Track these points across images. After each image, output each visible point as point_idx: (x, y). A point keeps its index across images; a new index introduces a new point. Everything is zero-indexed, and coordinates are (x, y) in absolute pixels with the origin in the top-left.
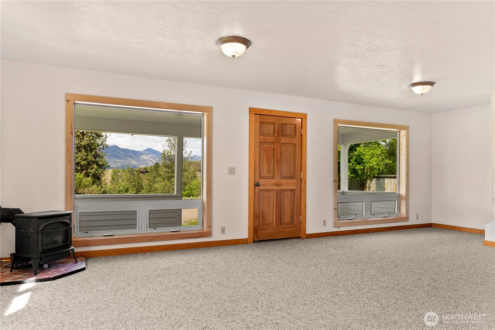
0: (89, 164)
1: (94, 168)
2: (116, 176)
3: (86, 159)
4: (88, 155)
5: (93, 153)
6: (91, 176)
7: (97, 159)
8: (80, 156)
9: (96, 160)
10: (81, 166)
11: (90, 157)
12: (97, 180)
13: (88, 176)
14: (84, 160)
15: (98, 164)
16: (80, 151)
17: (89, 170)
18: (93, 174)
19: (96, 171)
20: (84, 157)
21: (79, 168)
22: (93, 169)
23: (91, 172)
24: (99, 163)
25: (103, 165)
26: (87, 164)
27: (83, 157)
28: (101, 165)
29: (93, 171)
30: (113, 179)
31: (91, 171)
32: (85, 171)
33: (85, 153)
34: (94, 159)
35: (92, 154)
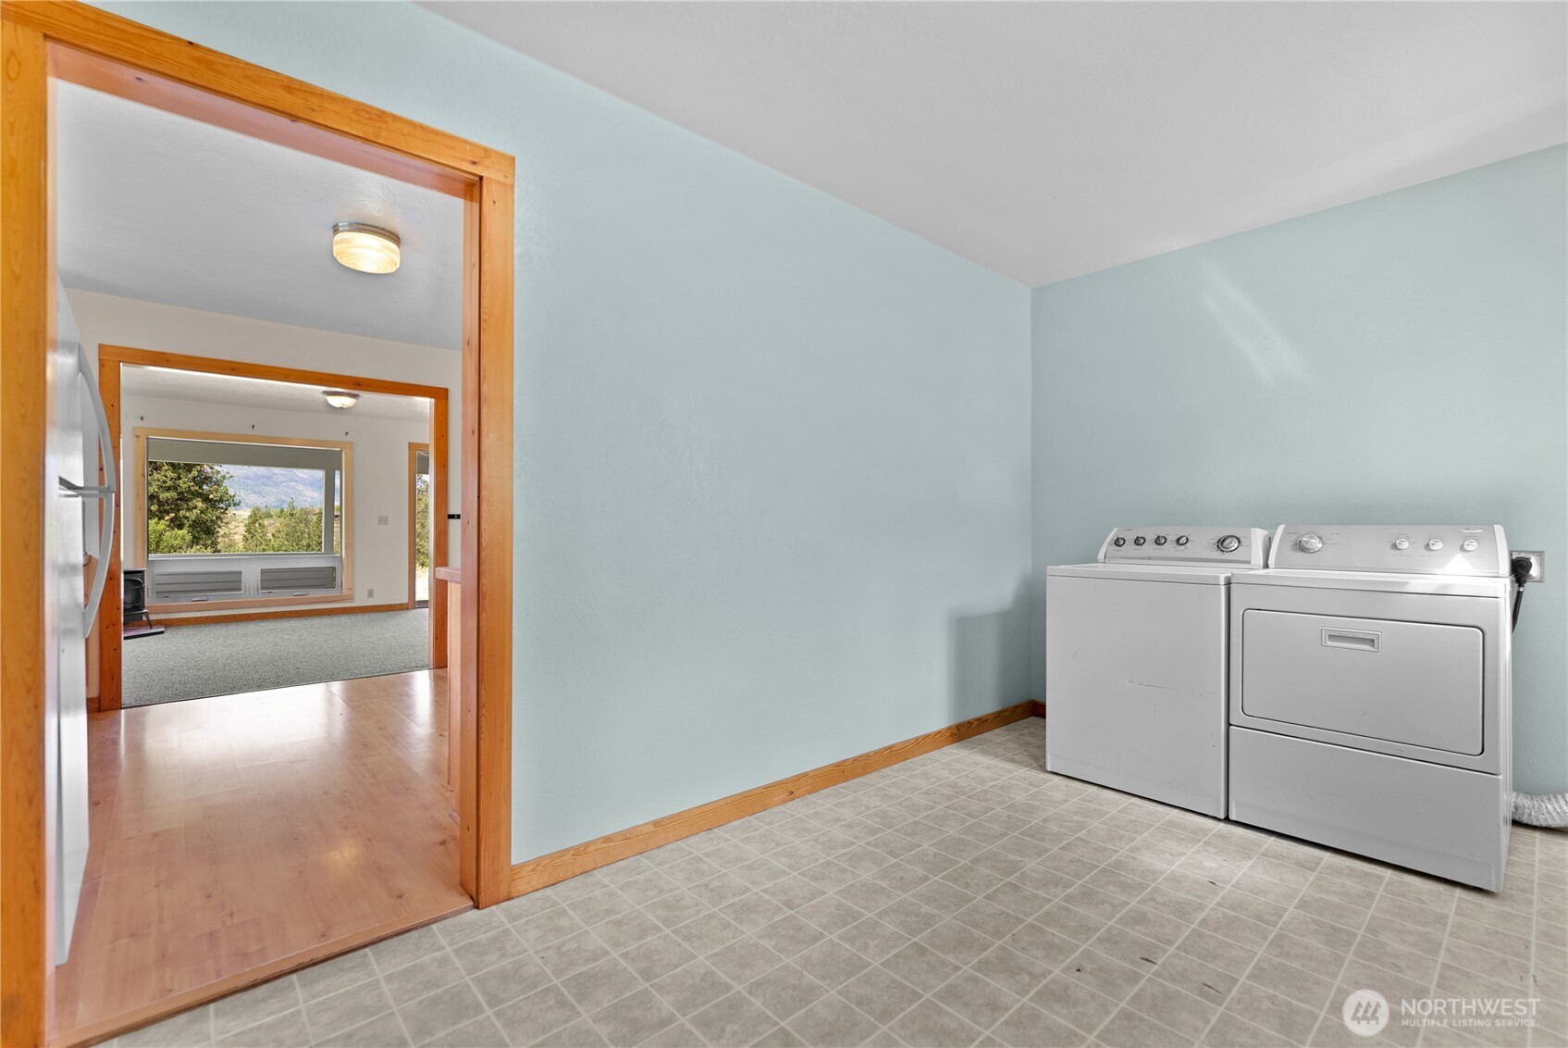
0: (183, 498)
1: (196, 508)
2: (257, 525)
3: (175, 488)
4: (179, 478)
5: (195, 473)
6: (189, 526)
7: (205, 487)
8: (158, 480)
9: (200, 487)
10: (160, 504)
11: (185, 483)
12: (204, 536)
13: (180, 527)
14: (169, 489)
15: (206, 499)
16: (156, 469)
17: (181, 512)
18: (194, 521)
19: (203, 515)
20: (169, 483)
21: (154, 508)
22: (194, 511)
23: (187, 518)
24: (211, 496)
25: (221, 500)
26: (178, 499)
27: (165, 482)
28: (216, 501)
29: (193, 515)
30: (248, 531)
31: (188, 515)
32: (173, 515)
33: (170, 474)
34: (197, 488)
35: (190, 476)
